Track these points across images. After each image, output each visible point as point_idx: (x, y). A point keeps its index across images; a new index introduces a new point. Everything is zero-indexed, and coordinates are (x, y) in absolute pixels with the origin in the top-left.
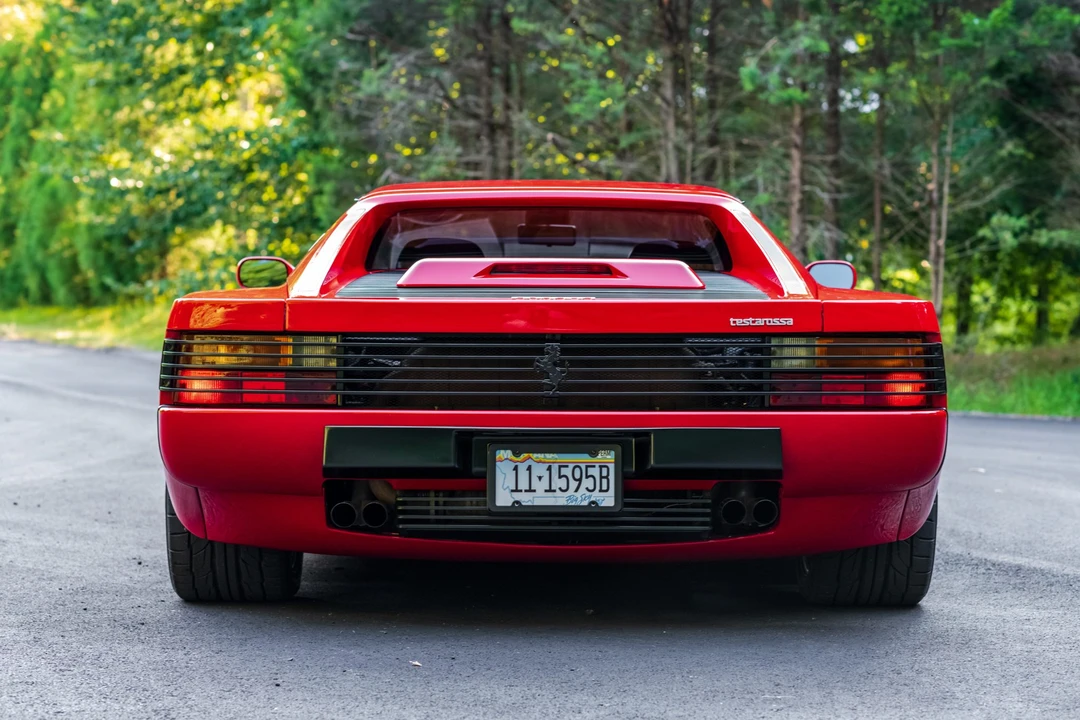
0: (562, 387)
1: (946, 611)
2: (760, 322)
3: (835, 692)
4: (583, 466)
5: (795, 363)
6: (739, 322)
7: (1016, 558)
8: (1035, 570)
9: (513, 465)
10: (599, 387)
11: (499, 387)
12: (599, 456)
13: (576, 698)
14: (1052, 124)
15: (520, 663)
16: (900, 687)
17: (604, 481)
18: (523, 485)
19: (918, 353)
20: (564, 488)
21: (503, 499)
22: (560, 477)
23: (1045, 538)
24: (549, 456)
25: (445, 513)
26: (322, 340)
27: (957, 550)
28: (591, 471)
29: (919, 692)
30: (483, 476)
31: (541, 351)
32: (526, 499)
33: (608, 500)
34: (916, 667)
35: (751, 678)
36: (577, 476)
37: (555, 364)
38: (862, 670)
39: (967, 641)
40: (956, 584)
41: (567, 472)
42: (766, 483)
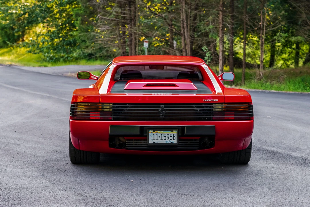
0: (164, 116)
1: (254, 165)
2: (210, 100)
3: (227, 188)
4: (169, 134)
5: (218, 110)
6: (205, 100)
7: (274, 149)
8: (277, 152)
9: (153, 134)
10: (173, 116)
11: (150, 116)
12: (173, 132)
13: (170, 189)
14: (296, 5)
15: (156, 180)
16: (241, 186)
17: (174, 137)
18: (156, 138)
19: (247, 107)
20: (165, 139)
21: (151, 142)
22: (164, 137)
23: (282, 142)
24: (162, 132)
25: (137, 145)
26: (108, 104)
27: (259, 146)
28: (171, 135)
29: (245, 188)
30: (146, 136)
31: (159, 107)
32: (156, 142)
33: (175, 142)
34: (245, 181)
35: (208, 184)
36: (168, 136)
37: (163, 110)
38: (233, 182)
39: (258, 174)
40: (258, 157)
41: (166, 135)
42: (211, 138)
